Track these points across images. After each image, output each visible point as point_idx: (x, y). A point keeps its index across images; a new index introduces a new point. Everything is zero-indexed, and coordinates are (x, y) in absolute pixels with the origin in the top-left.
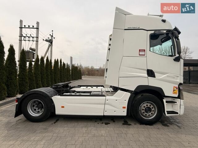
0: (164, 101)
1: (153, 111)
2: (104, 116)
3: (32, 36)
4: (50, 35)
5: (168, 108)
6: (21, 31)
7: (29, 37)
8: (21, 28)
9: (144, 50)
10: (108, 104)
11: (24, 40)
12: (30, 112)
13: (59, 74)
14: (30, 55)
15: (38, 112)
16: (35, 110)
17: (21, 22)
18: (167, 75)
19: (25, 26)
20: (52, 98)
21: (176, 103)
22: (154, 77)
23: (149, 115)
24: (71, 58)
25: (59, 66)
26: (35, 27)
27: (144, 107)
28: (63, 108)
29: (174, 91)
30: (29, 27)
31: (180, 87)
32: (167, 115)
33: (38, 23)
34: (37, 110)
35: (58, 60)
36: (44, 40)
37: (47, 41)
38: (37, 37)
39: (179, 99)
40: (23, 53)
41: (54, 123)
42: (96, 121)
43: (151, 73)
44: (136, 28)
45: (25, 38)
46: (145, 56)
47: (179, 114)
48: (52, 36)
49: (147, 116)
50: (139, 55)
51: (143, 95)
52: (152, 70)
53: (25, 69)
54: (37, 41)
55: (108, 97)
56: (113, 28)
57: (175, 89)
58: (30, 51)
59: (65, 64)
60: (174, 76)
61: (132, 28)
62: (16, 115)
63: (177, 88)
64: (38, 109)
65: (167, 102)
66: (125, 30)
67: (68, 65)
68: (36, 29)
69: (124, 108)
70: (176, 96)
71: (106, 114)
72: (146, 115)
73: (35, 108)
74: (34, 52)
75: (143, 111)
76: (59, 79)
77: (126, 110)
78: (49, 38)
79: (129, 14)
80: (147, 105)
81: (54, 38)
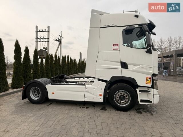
0: (138, 90)
1: (127, 99)
2: (84, 101)
3: (45, 38)
4: (59, 35)
5: (141, 97)
6: (37, 35)
7: (42, 39)
8: (37, 32)
9: (118, 45)
10: (87, 92)
11: (39, 41)
12: (32, 96)
13: (67, 68)
14: (43, 53)
15: (38, 97)
16: (36, 95)
17: (37, 27)
18: (139, 66)
19: (39, 30)
20: (46, 86)
21: (149, 93)
22: (128, 68)
23: (123, 102)
24: (81, 53)
25: (67, 61)
26: (47, 30)
27: (119, 95)
28: (53, 94)
29: (147, 81)
30: (42, 31)
31: (153, 77)
32: (140, 103)
33: (49, 27)
34: (37, 96)
35: (65, 56)
36: (55, 40)
37: (57, 40)
38: (48, 39)
39: (153, 89)
40: (36, 52)
41: (48, 105)
42: (79, 106)
43: (124, 65)
44: (110, 26)
45: (40, 40)
46: (119, 50)
47: (152, 103)
48: (61, 36)
49: (122, 103)
50: (113, 49)
51: (117, 85)
52: (125, 62)
53: (37, 65)
54: (48, 42)
55: (87, 86)
56: (90, 28)
57: (149, 79)
58: (44, 49)
59: (72, 59)
60: (147, 67)
61: (106, 26)
62: (23, 99)
63: (150, 79)
64: (38, 94)
65: (140, 91)
66: (101, 28)
67: (75, 60)
68: (47, 32)
69: (101, 95)
70: (150, 85)
71: (86, 100)
72: (120, 102)
73: (36, 93)
74: (47, 51)
75: (117, 99)
76: (66, 72)
77: (102, 97)
78: (58, 38)
79: (106, 13)
80: (121, 94)
81: (63, 38)
